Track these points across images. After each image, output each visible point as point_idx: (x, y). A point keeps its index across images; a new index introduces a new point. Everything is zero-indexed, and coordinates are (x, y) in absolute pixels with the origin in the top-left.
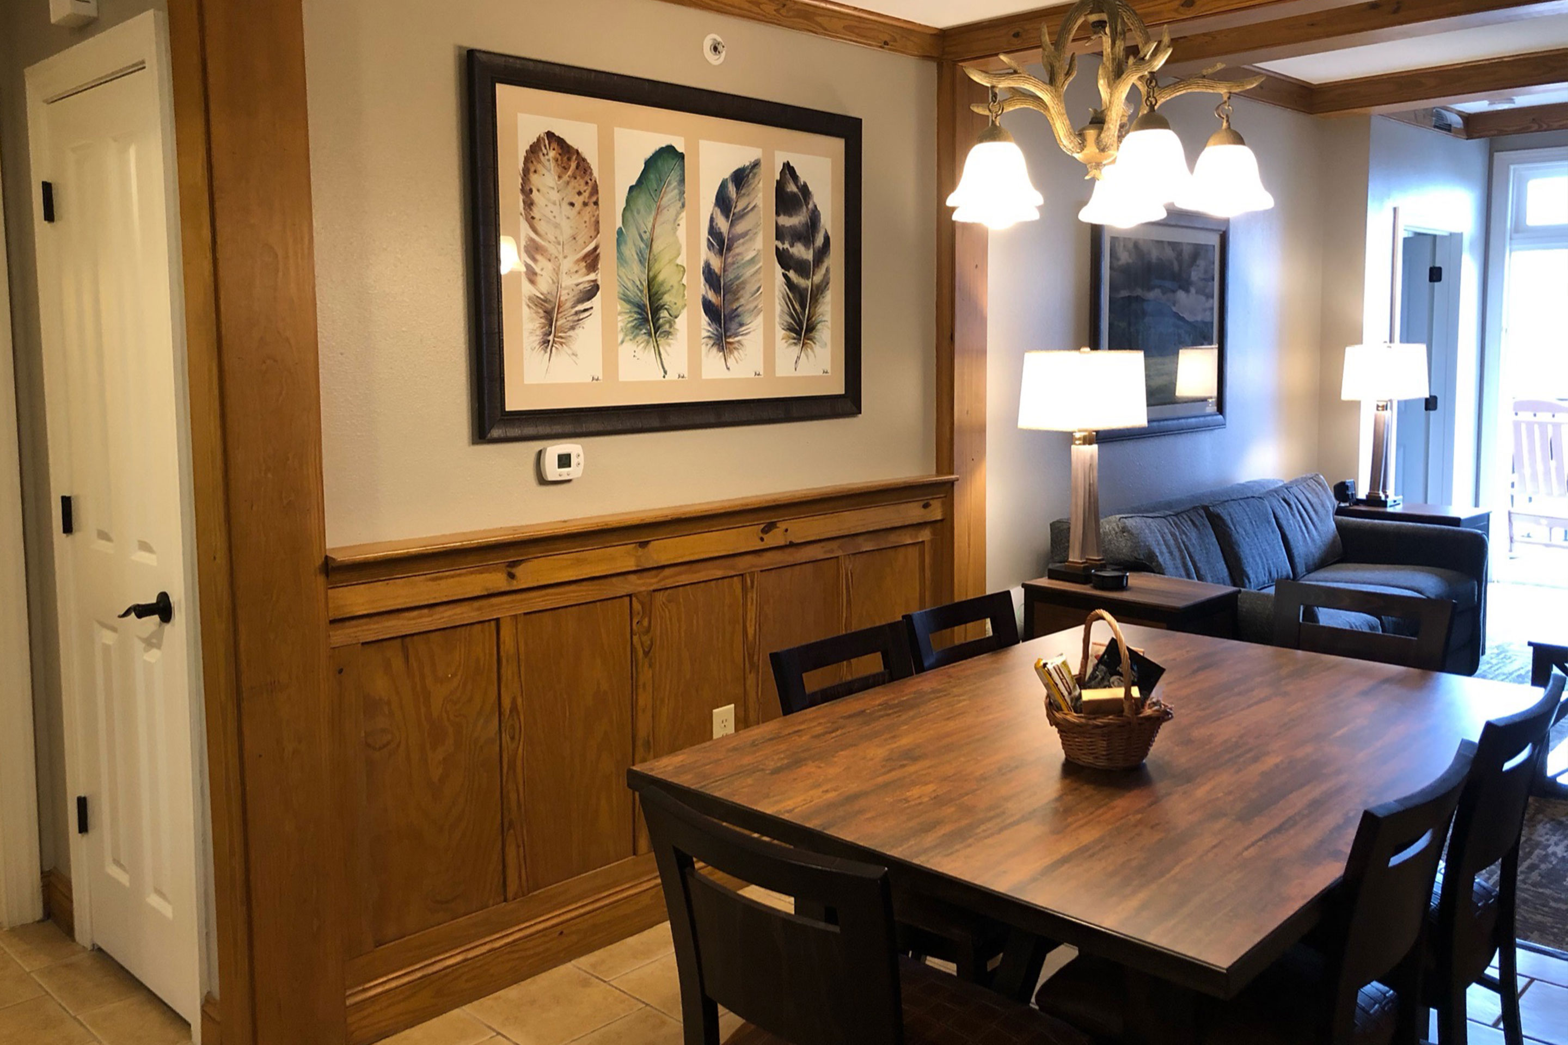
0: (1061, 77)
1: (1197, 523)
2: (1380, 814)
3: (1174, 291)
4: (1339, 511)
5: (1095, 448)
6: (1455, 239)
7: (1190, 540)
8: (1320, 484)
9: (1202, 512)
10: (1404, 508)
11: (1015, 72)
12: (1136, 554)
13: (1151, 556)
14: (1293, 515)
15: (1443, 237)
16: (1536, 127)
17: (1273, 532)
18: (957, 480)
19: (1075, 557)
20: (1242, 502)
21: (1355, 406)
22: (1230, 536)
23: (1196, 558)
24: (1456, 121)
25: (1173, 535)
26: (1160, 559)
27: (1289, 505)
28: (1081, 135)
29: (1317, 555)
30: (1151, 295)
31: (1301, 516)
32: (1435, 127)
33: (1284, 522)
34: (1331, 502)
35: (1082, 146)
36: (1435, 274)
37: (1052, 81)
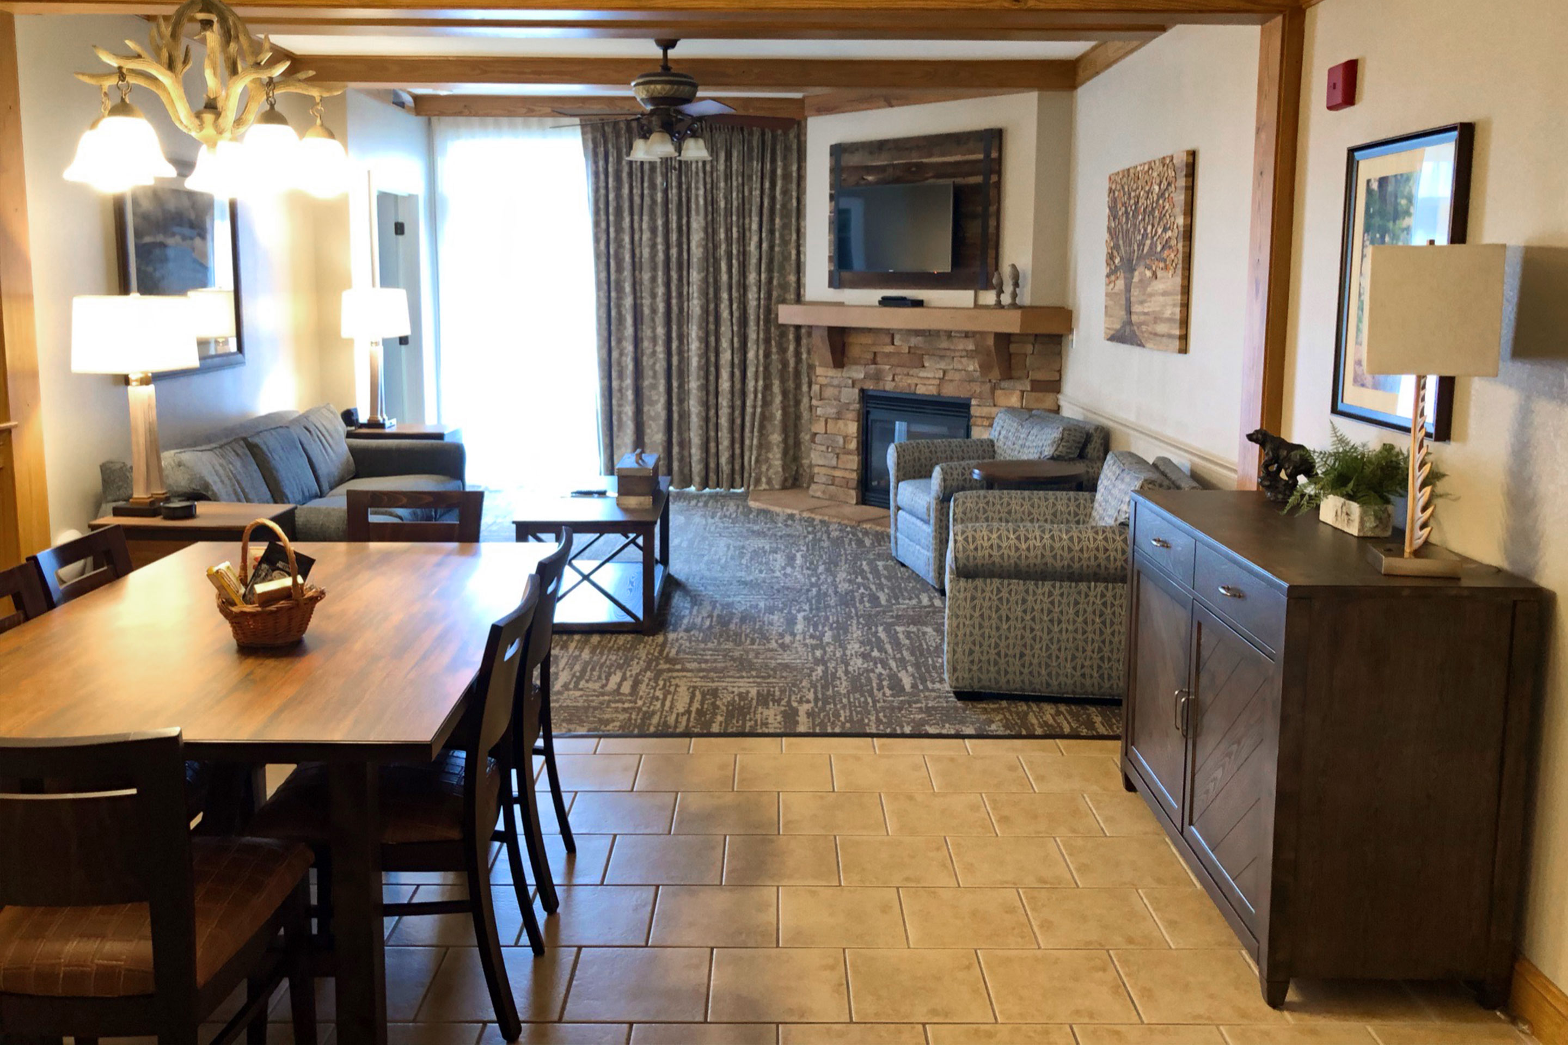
0: (179, 65)
1: (239, 452)
2: (501, 624)
3: (192, 239)
4: (349, 435)
5: (151, 388)
6: (412, 198)
7: (236, 469)
8: (332, 412)
9: (242, 443)
10: (398, 428)
11: (139, 56)
12: (193, 486)
13: (207, 486)
14: (314, 441)
15: (403, 197)
16: (466, 111)
17: (301, 456)
18: (16, 426)
19: (140, 493)
20: (273, 432)
21: (350, 342)
22: (269, 462)
23: (244, 485)
24: (408, 99)
25: (221, 465)
26: (215, 488)
27: (310, 432)
28: (198, 115)
29: (336, 474)
30: (170, 241)
31: (321, 441)
32: (394, 103)
33: (307, 447)
34: (342, 428)
35: (201, 126)
36: (400, 229)
37: (171, 66)
